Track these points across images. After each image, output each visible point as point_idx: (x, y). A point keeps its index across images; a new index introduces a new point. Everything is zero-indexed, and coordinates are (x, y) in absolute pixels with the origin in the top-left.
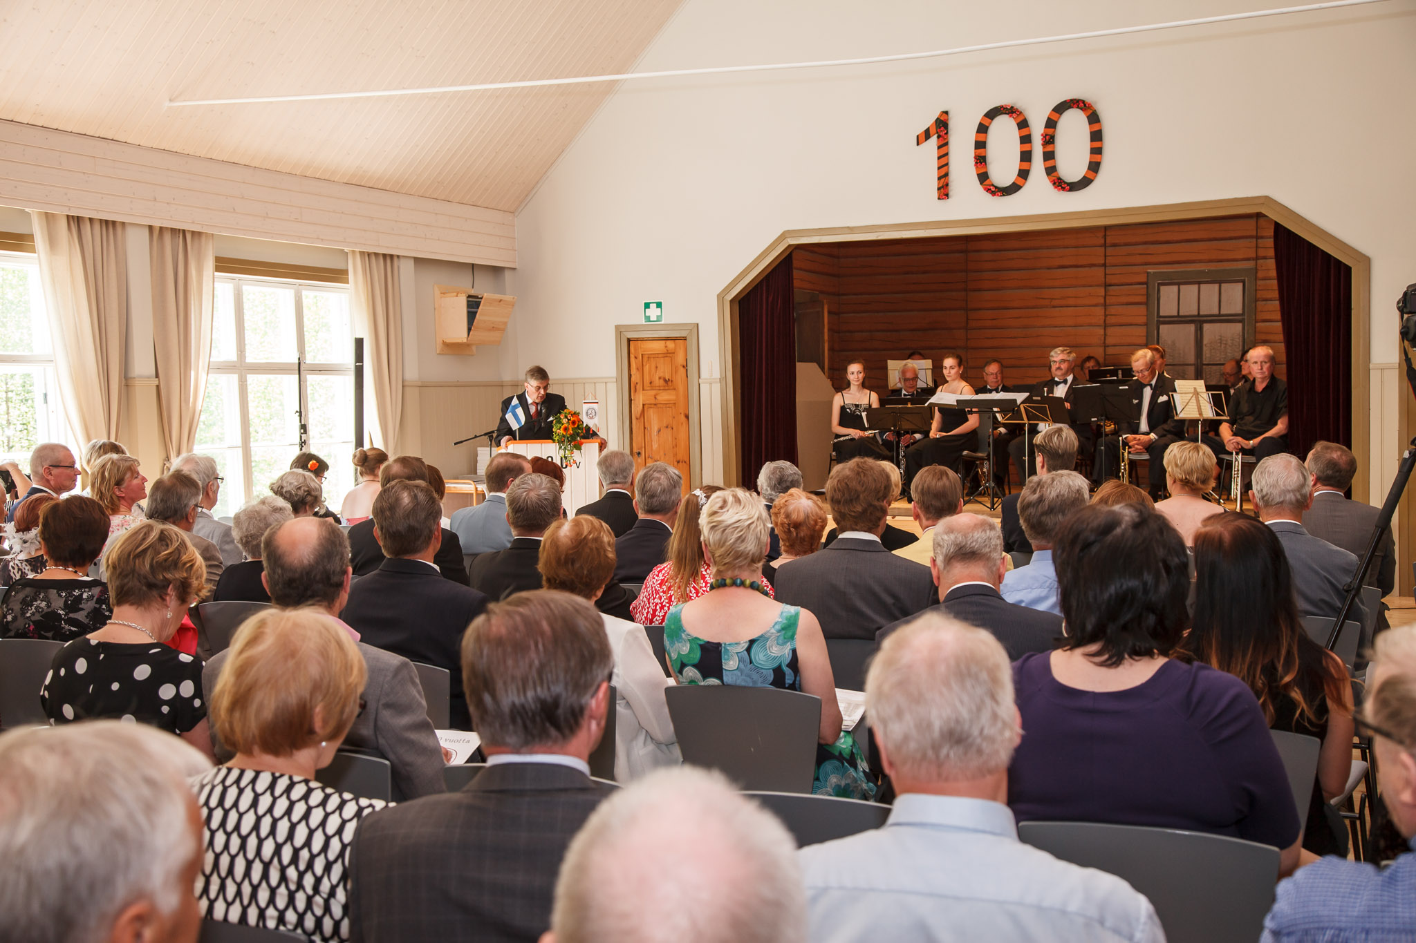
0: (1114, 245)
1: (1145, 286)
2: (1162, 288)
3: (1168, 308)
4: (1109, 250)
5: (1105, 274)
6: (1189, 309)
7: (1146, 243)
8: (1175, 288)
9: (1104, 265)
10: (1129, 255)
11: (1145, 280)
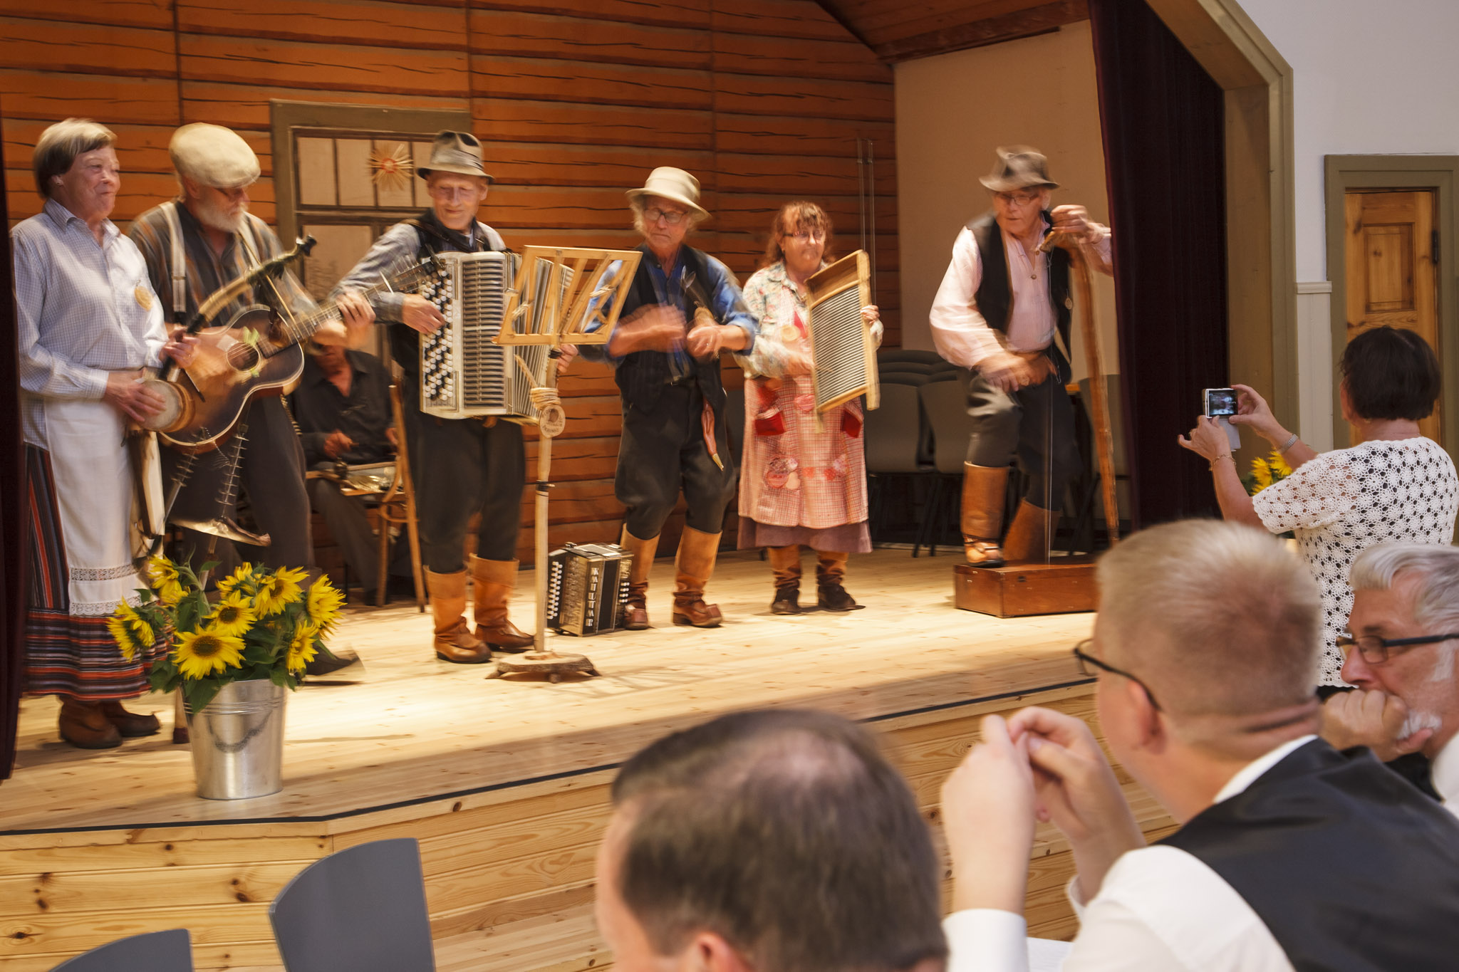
0: (198, 31)
1: (267, 134)
2: (303, 142)
3: (317, 190)
4: (188, 42)
5: (182, 99)
6: (358, 193)
7: (263, 35)
8: (326, 144)
9: (177, 76)
10: (230, 57)
11: (265, 120)
